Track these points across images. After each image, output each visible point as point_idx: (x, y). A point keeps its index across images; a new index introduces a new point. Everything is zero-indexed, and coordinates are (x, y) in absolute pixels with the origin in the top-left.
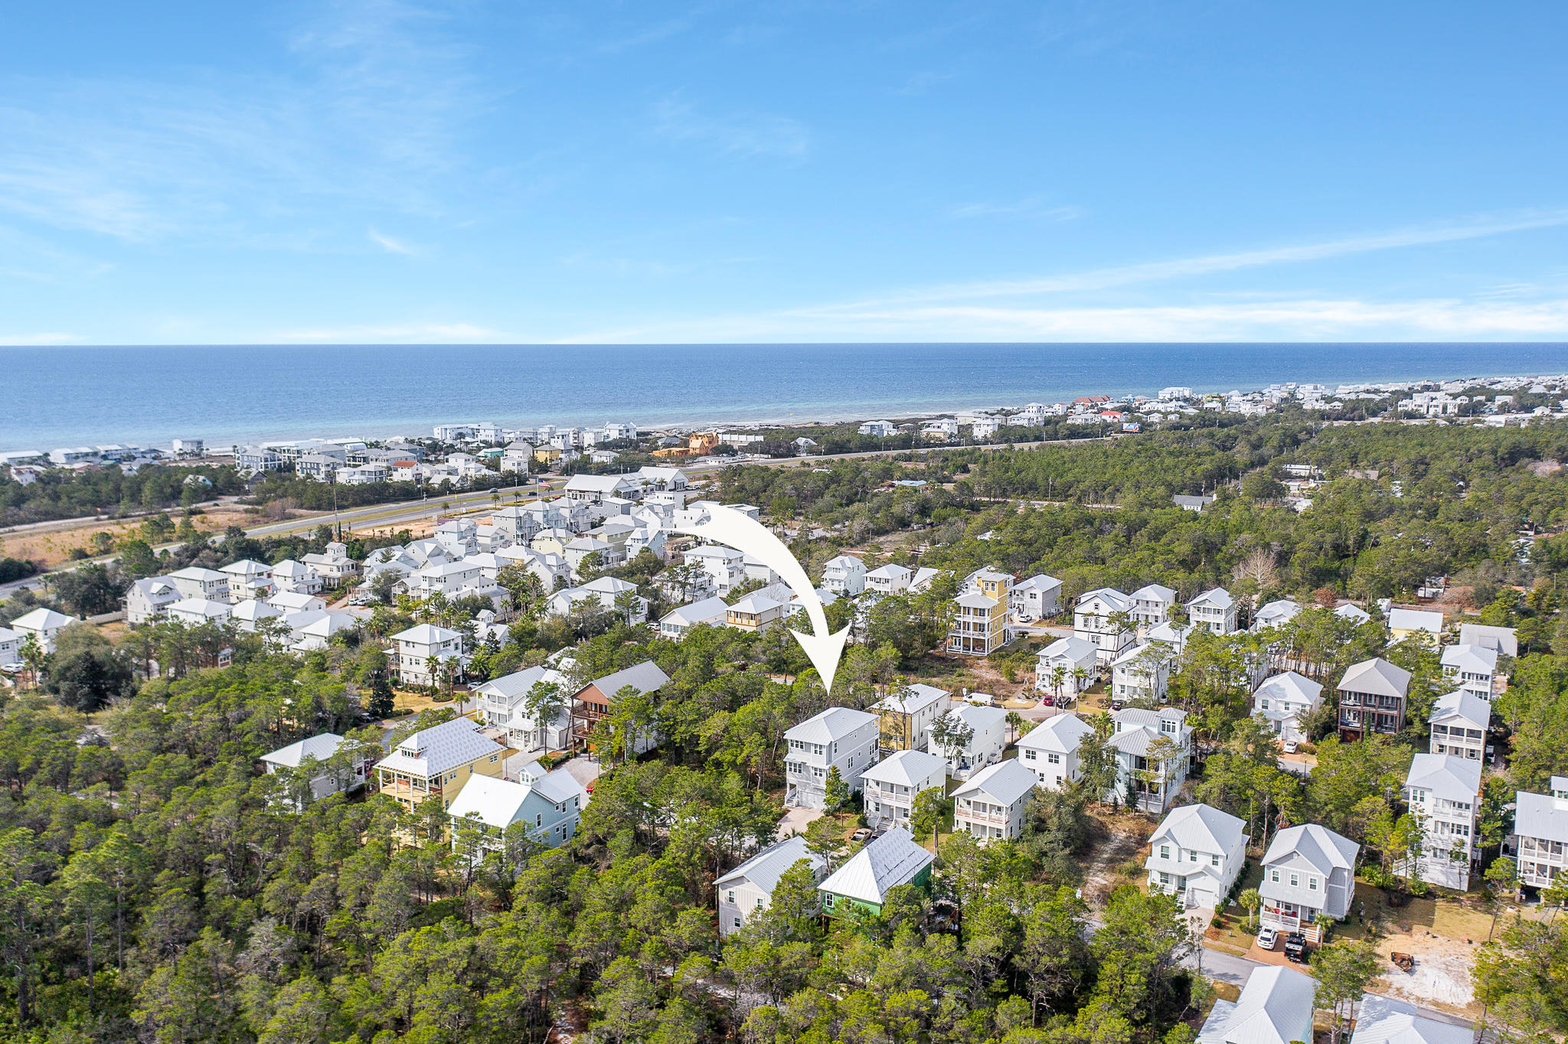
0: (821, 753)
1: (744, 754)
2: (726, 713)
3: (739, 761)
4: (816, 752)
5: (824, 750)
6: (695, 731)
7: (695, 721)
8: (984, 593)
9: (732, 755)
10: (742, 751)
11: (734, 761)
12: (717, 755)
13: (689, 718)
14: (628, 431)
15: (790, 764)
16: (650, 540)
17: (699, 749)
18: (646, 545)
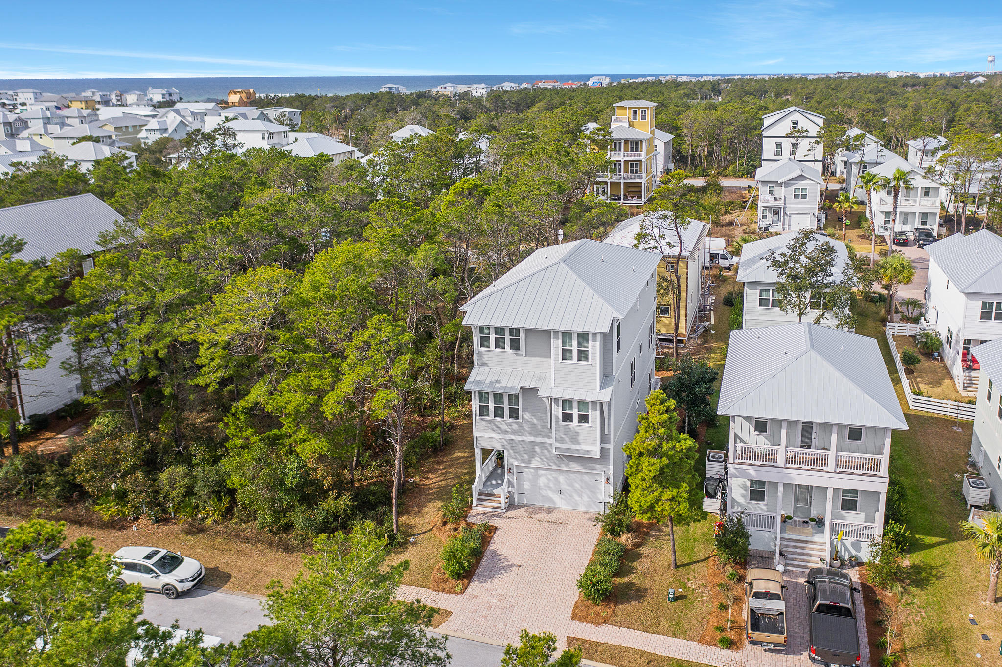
0: (583, 356)
1: (346, 386)
2: (277, 271)
3: (331, 406)
4: (566, 355)
5: (595, 348)
6: (183, 333)
7: (185, 303)
8: (631, 125)
9: (307, 390)
10: (338, 374)
11: (315, 409)
12: (258, 393)
13: (163, 298)
14: (170, 95)
15: (483, 396)
16: (170, 131)
17: (201, 381)
18: (166, 135)
